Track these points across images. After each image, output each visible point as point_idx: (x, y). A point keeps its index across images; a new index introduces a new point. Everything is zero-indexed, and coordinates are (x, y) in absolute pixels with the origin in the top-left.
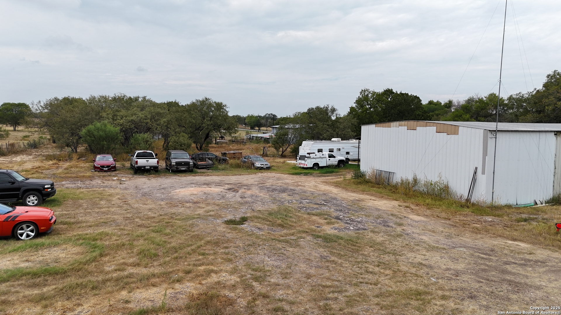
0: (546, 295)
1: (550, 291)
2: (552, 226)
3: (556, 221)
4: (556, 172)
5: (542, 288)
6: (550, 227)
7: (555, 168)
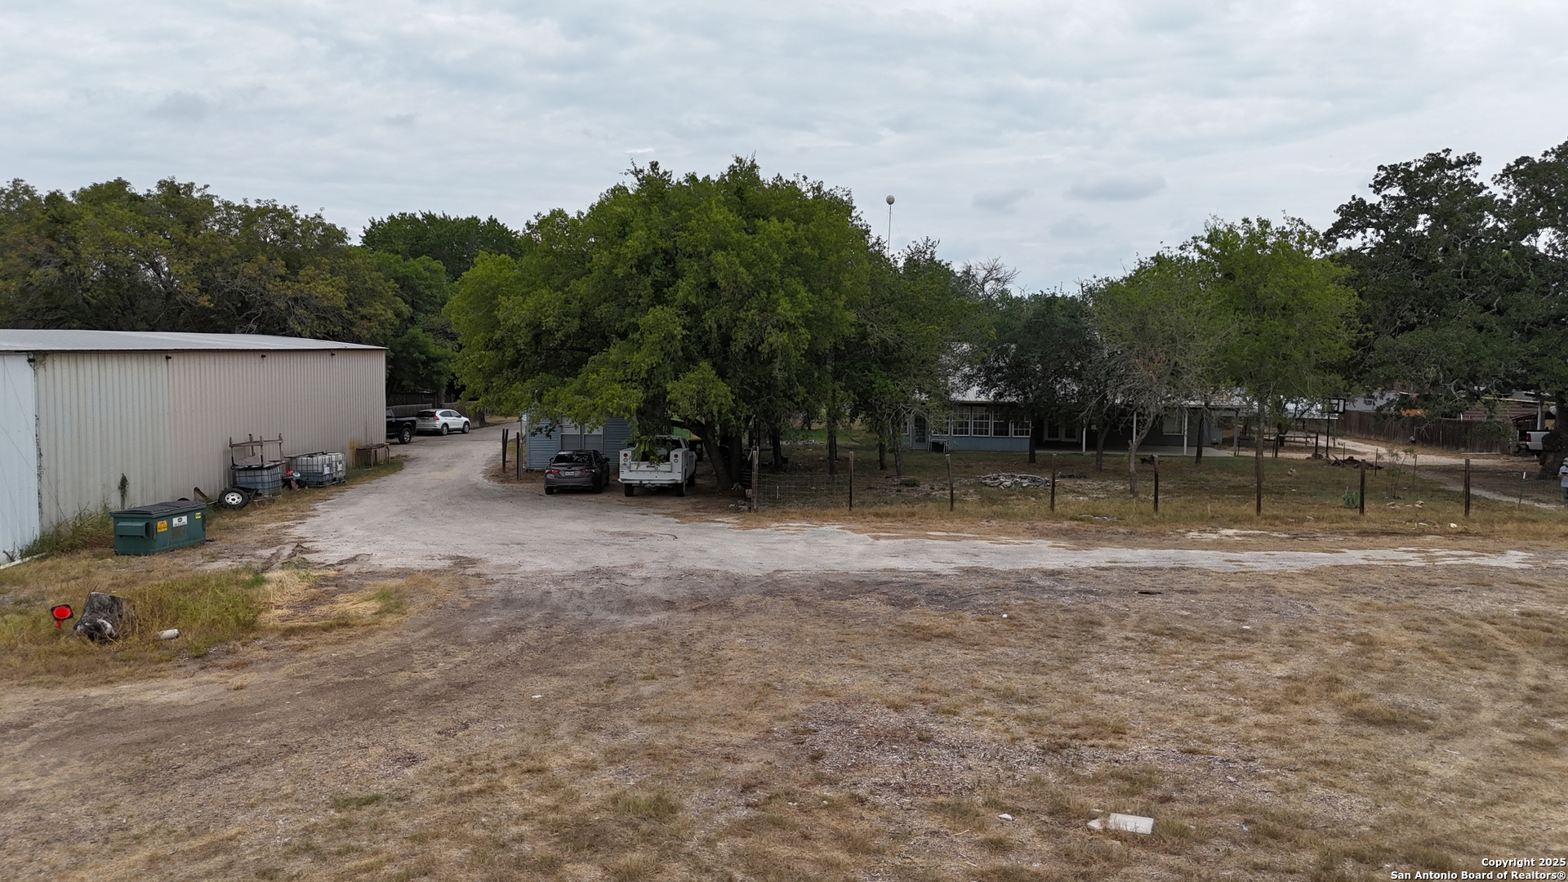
0: (34, 815)
1: (44, 798)
2: (43, 617)
3: (51, 602)
4: (44, 465)
5: (24, 800)
6: (36, 622)
7: (41, 454)
